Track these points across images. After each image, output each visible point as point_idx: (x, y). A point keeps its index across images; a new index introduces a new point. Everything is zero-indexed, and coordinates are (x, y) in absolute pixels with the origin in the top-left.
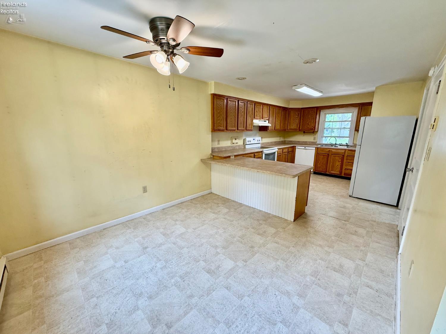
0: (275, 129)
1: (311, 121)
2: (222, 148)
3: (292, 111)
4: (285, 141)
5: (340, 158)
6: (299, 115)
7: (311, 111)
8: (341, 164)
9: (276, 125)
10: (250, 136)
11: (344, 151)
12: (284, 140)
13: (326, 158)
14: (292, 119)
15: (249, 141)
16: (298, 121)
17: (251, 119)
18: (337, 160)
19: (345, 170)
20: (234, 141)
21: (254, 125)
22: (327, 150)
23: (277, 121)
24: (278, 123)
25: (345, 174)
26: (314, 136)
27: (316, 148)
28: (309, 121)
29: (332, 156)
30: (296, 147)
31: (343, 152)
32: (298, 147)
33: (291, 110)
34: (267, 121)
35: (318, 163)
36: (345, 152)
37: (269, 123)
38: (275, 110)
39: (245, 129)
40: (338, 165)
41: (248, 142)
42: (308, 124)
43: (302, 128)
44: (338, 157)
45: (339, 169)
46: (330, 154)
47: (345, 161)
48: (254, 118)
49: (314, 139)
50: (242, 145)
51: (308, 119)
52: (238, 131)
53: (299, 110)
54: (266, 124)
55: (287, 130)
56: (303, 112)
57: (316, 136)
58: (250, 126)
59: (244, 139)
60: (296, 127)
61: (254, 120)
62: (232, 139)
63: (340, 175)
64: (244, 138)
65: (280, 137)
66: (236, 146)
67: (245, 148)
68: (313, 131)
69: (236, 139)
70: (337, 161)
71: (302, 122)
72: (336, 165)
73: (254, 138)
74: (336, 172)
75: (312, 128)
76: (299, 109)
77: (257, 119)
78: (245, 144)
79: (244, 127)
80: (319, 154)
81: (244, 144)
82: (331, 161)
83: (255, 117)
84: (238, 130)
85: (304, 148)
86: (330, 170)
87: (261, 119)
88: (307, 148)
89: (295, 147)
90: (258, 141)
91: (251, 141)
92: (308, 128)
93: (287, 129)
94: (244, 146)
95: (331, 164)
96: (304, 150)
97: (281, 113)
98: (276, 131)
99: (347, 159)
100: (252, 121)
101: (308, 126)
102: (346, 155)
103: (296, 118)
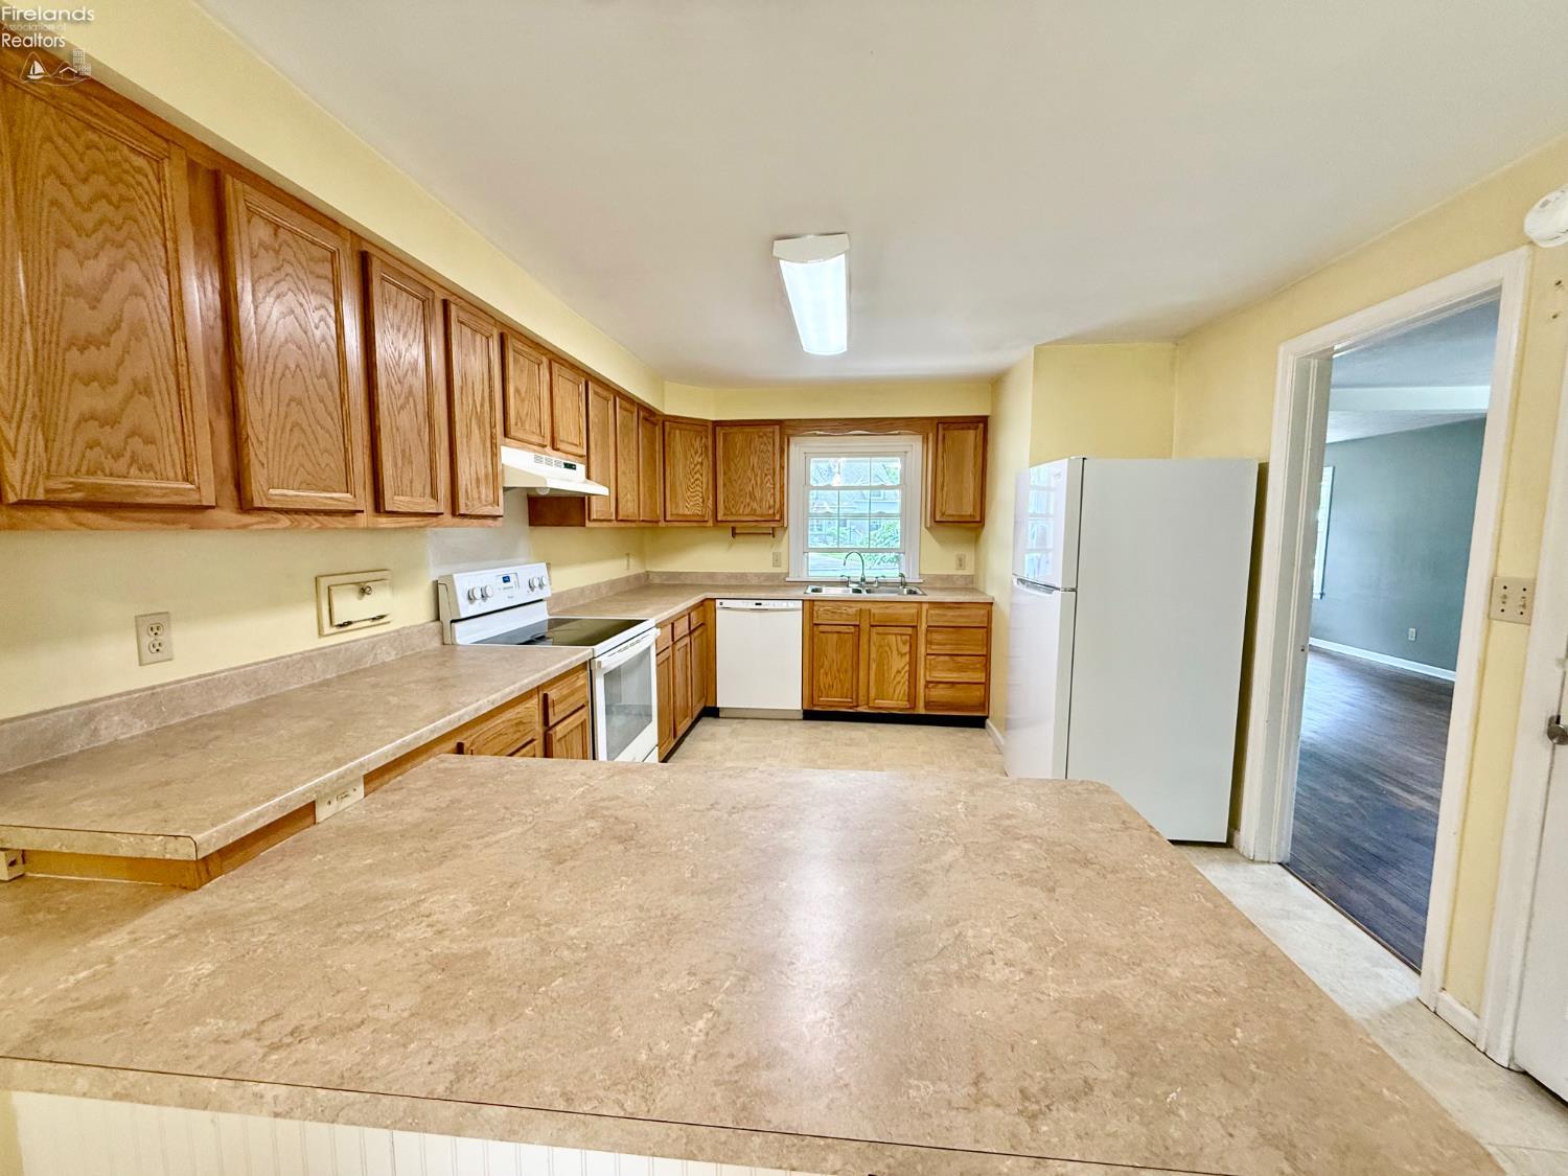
0: (620, 518)
1: (762, 482)
2: (209, 684)
3: (677, 432)
4: (647, 574)
5: (904, 638)
6: (707, 456)
7: (760, 437)
8: (910, 663)
9: (620, 496)
10: (476, 559)
11: (914, 611)
12: (643, 571)
13: (849, 645)
14: (680, 469)
15: (478, 594)
16: (704, 481)
17: (484, 442)
18: (894, 648)
19: (926, 686)
20: (348, 606)
21: (507, 485)
22: (850, 611)
23: (624, 473)
24: (627, 482)
25: (927, 705)
26: (774, 550)
27: (807, 604)
28: (753, 481)
29: (874, 637)
30: (718, 604)
31: (912, 615)
32: (727, 603)
33: (675, 425)
34: (581, 468)
35: (822, 671)
36: (919, 614)
37: (588, 477)
38: (611, 412)
39: (443, 506)
40: (899, 672)
41: (471, 599)
42: (752, 495)
43: (724, 515)
44: (896, 634)
45: (903, 689)
46: (865, 626)
47: (922, 650)
48: (506, 434)
49: (776, 562)
50: (421, 629)
51: (749, 473)
52: (384, 522)
53: (706, 431)
54: (573, 481)
55: (662, 524)
56: (725, 441)
57: (782, 549)
58: (483, 490)
59: (436, 585)
60: (698, 510)
61: (504, 450)
62: (323, 588)
63: (911, 712)
64: (434, 573)
65: (628, 554)
66: (374, 644)
67: (447, 643)
68: (770, 524)
69: (363, 591)
70: (895, 653)
71: (725, 485)
72: (894, 671)
73: (505, 571)
74: (895, 702)
75: (771, 512)
76: (703, 423)
77: (524, 442)
78: (446, 617)
79: (434, 495)
80: (822, 628)
81: (438, 618)
82: (873, 655)
83: (513, 431)
84: (378, 506)
85: (751, 605)
86: (873, 693)
87: (548, 449)
88: (765, 604)
89: (712, 603)
90: (532, 588)
91: (489, 592)
92: (753, 515)
93: (662, 518)
94: (442, 633)
95: (874, 666)
96: (756, 614)
97: (635, 432)
98: (623, 525)
99: (929, 643)
100: (495, 454)
101: (755, 505)
102: (924, 626)
103: (699, 466)
